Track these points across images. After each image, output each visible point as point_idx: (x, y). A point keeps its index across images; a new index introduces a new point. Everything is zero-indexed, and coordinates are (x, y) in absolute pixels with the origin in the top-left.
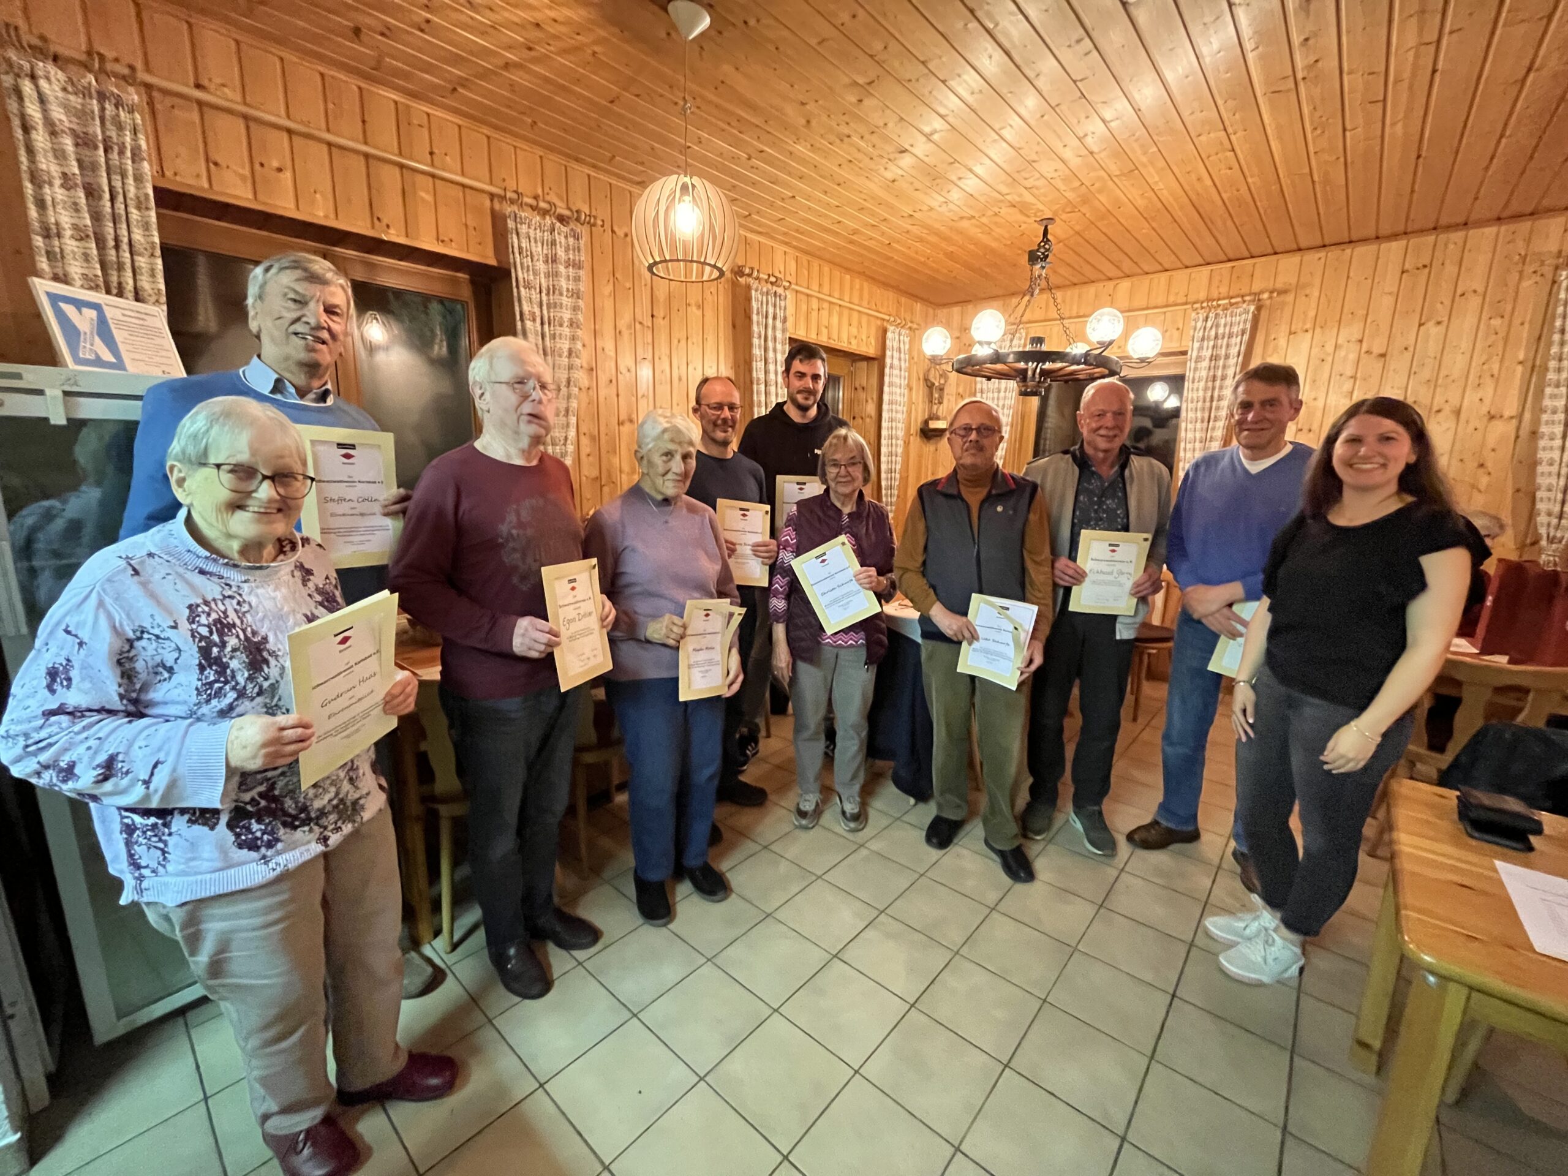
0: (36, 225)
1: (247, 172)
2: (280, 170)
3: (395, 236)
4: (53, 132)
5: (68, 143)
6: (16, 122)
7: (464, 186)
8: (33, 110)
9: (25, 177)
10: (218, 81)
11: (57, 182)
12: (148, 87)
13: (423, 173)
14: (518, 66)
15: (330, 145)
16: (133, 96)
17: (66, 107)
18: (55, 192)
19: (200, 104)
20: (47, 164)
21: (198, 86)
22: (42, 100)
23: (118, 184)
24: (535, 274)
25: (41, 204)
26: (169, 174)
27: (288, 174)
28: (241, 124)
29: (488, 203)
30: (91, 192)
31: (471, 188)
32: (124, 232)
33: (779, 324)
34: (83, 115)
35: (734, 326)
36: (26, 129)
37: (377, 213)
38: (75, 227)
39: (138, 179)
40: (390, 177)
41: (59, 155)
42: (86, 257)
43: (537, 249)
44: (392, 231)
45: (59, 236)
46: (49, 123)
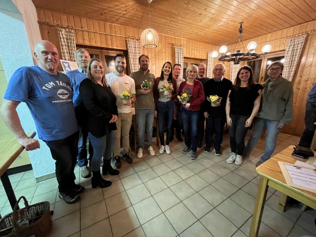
0: (62, 52)
1: (88, 40)
2: (93, 39)
3: (110, 47)
4: (64, 38)
5: (65, 40)
6: (59, 38)
7: (120, 37)
8: (61, 36)
9: (61, 45)
10: (84, 26)
11: (64, 46)
12: (75, 30)
13: (114, 36)
14: (126, 14)
15: (100, 33)
16: (73, 31)
17: (65, 34)
18: (64, 47)
19: (82, 31)
20: (63, 43)
21: (82, 28)
22: (62, 34)
23: (71, 45)
24: (132, 50)
25: (63, 49)
26: (78, 42)
27: (94, 39)
28: (87, 32)
29: (125, 39)
30: (68, 47)
31: (122, 37)
32: (72, 52)
33: (181, 54)
34: (67, 35)
35: (172, 56)
36: (61, 39)
37: (107, 44)
38: (67, 52)
39: (74, 43)
40: (109, 37)
41: (64, 42)
42: (68, 56)
43: (133, 46)
44: (109, 46)
45: (65, 53)
46: (63, 37)
